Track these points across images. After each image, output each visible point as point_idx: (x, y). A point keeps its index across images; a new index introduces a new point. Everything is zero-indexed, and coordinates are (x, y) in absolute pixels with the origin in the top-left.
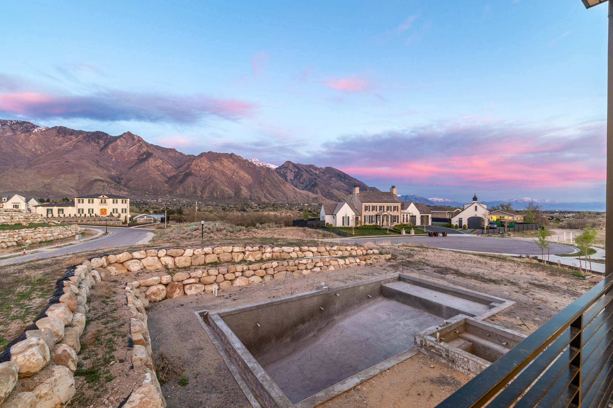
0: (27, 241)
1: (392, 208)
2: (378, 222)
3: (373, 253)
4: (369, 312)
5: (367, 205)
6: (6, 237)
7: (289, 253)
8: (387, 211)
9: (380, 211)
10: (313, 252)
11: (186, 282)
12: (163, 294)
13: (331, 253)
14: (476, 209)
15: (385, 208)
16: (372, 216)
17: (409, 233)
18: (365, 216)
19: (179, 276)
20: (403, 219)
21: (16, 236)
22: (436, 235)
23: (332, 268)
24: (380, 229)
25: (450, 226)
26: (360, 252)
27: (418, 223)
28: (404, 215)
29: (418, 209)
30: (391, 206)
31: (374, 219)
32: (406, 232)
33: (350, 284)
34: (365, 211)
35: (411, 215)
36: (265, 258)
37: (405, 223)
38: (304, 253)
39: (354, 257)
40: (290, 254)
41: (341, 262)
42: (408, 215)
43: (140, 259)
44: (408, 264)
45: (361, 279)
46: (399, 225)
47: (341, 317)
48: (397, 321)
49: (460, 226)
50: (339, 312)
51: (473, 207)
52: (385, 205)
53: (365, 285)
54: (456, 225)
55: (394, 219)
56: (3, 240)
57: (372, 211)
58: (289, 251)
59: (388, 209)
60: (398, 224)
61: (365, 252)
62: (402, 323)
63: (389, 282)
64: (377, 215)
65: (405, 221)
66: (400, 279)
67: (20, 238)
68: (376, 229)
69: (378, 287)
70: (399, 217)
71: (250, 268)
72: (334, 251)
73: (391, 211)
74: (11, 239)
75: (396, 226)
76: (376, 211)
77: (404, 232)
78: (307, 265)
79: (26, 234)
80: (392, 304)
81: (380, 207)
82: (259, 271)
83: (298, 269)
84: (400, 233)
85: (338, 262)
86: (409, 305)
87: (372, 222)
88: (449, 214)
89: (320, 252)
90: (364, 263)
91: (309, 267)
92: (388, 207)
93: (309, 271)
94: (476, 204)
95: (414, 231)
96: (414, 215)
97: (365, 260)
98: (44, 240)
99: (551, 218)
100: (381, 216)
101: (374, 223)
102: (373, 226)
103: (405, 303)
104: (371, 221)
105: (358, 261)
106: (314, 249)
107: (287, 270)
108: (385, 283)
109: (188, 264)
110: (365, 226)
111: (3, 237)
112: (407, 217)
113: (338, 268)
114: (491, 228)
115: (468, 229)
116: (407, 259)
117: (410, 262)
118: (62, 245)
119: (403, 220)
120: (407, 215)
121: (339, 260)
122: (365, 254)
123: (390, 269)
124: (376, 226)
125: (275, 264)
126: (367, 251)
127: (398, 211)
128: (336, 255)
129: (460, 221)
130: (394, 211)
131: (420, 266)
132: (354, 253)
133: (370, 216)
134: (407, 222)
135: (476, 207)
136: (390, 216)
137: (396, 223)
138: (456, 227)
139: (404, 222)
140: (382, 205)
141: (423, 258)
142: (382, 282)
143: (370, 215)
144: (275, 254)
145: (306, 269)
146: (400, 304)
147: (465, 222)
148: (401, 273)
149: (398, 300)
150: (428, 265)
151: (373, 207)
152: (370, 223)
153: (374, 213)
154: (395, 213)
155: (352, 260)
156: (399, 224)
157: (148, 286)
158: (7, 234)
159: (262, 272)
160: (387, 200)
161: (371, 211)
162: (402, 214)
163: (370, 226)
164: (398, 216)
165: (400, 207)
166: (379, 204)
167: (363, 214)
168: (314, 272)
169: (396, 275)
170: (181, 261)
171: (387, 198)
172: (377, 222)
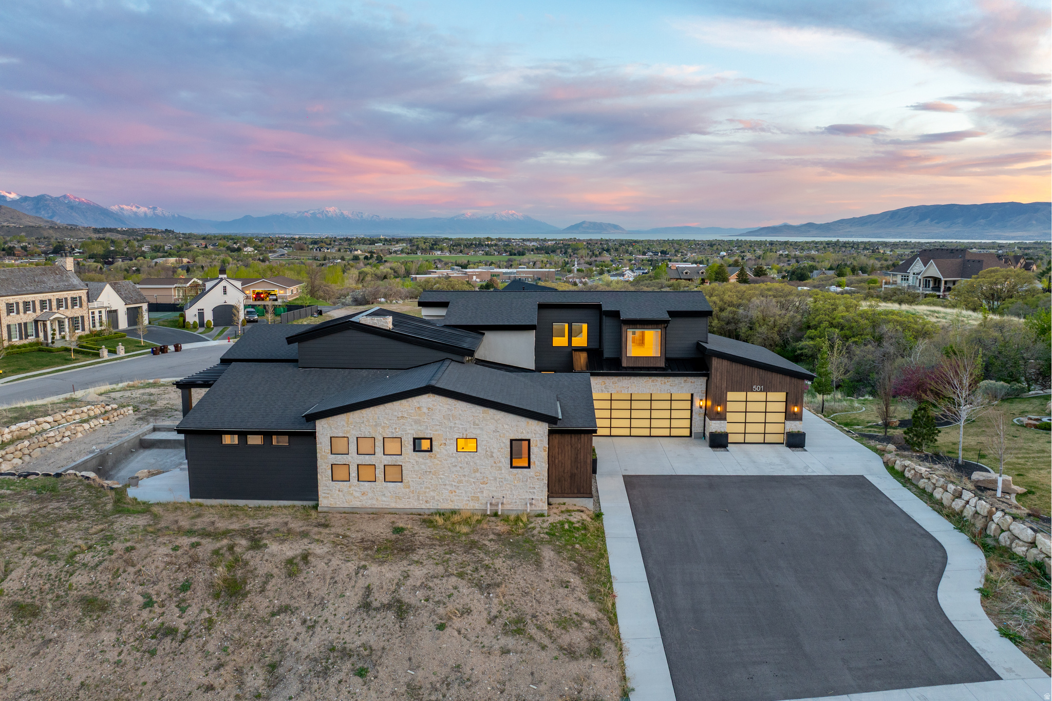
1: (69, 301)
2: (41, 335)
3: (112, 409)
4: (138, 462)
5: (11, 302)
7: (26, 429)
8: (58, 309)
9: (42, 310)
10: (48, 423)
13: (68, 420)
14: (225, 292)
15: (54, 303)
16: (25, 324)
17: (115, 352)
18: (9, 326)
20: (93, 320)
22: (163, 350)
23: (80, 435)
24: (50, 351)
25: (184, 325)
26: (98, 411)
27: (123, 324)
28: (93, 313)
29: (120, 295)
30: (66, 299)
31: (31, 330)
32: (109, 351)
33: (115, 443)
34: (8, 314)
35: (108, 309)
36: (6, 441)
37: (98, 328)
38: (40, 426)
39: (96, 417)
40: (28, 430)
41: (86, 426)
42: (103, 311)
44: (156, 414)
45: (121, 437)
46: (87, 336)
47: (115, 471)
48: (165, 461)
49: (202, 324)
50: (112, 469)
51: (220, 288)
52: (54, 296)
53: (128, 442)
54: (195, 322)
55: (75, 322)
57: (25, 313)
58: (26, 427)
59: (59, 306)
60: (83, 333)
61: (103, 410)
62: (168, 461)
63: (146, 434)
64: (36, 322)
65: (97, 324)
66: (155, 429)
68: (40, 350)
69: (138, 441)
70: (86, 319)
71: (9, 452)
72: (70, 415)
73: (67, 308)
75: (80, 338)
76: (34, 311)
77: (105, 353)
78: (56, 437)
80: (154, 451)
81: (43, 302)
82: (17, 452)
83: (49, 444)
84: (97, 355)
85: (83, 427)
86: (169, 448)
87: (27, 336)
88: (179, 291)
89: (56, 421)
90: (108, 422)
91: (58, 438)
92: (59, 301)
93: (60, 442)
94: (224, 283)
95: (123, 347)
96: (112, 309)
97: (108, 419)
99: (369, 255)
100: (48, 323)
101: (32, 339)
102: (31, 345)
103: (165, 448)
104: (23, 333)
105: (101, 421)
106: (50, 419)
107: (39, 447)
108: (143, 436)
110: (12, 347)
112: (100, 316)
113: (85, 434)
114: (249, 321)
115: (215, 328)
116: (152, 408)
117: (156, 411)
119: (94, 324)
120: (100, 312)
121: (83, 425)
122: (103, 412)
123: (141, 422)
124: (37, 343)
126: (104, 408)
127: (81, 306)
128: (74, 420)
129: (201, 314)
130: (73, 308)
131: (169, 413)
132: (92, 414)
133: (20, 324)
134: (101, 324)
135: (225, 288)
136: (67, 320)
137: (79, 332)
138: (194, 326)
139: (94, 326)
140: (46, 298)
141: (168, 404)
142: (141, 436)
143: (20, 321)
144: (15, 433)
145: (56, 441)
146: (161, 450)
147: (209, 317)
148: (155, 424)
149: (159, 448)
150: (176, 410)
151: (26, 304)
152: (21, 338)
153: (29, 317)
154: (77, 312)
155: (96, 422)
156: (87, 332)
159: (19, 454)
160: (55, 285)
161: (22, 314)
162: (90, 311)
163: (24, 346)
164: (83, 317)
165: (84, 298)
166: (38, 297)
167: (3, 321)
168: (65, 442)
169: (151, 426)
171: (56, 281)
172: (37, 335)
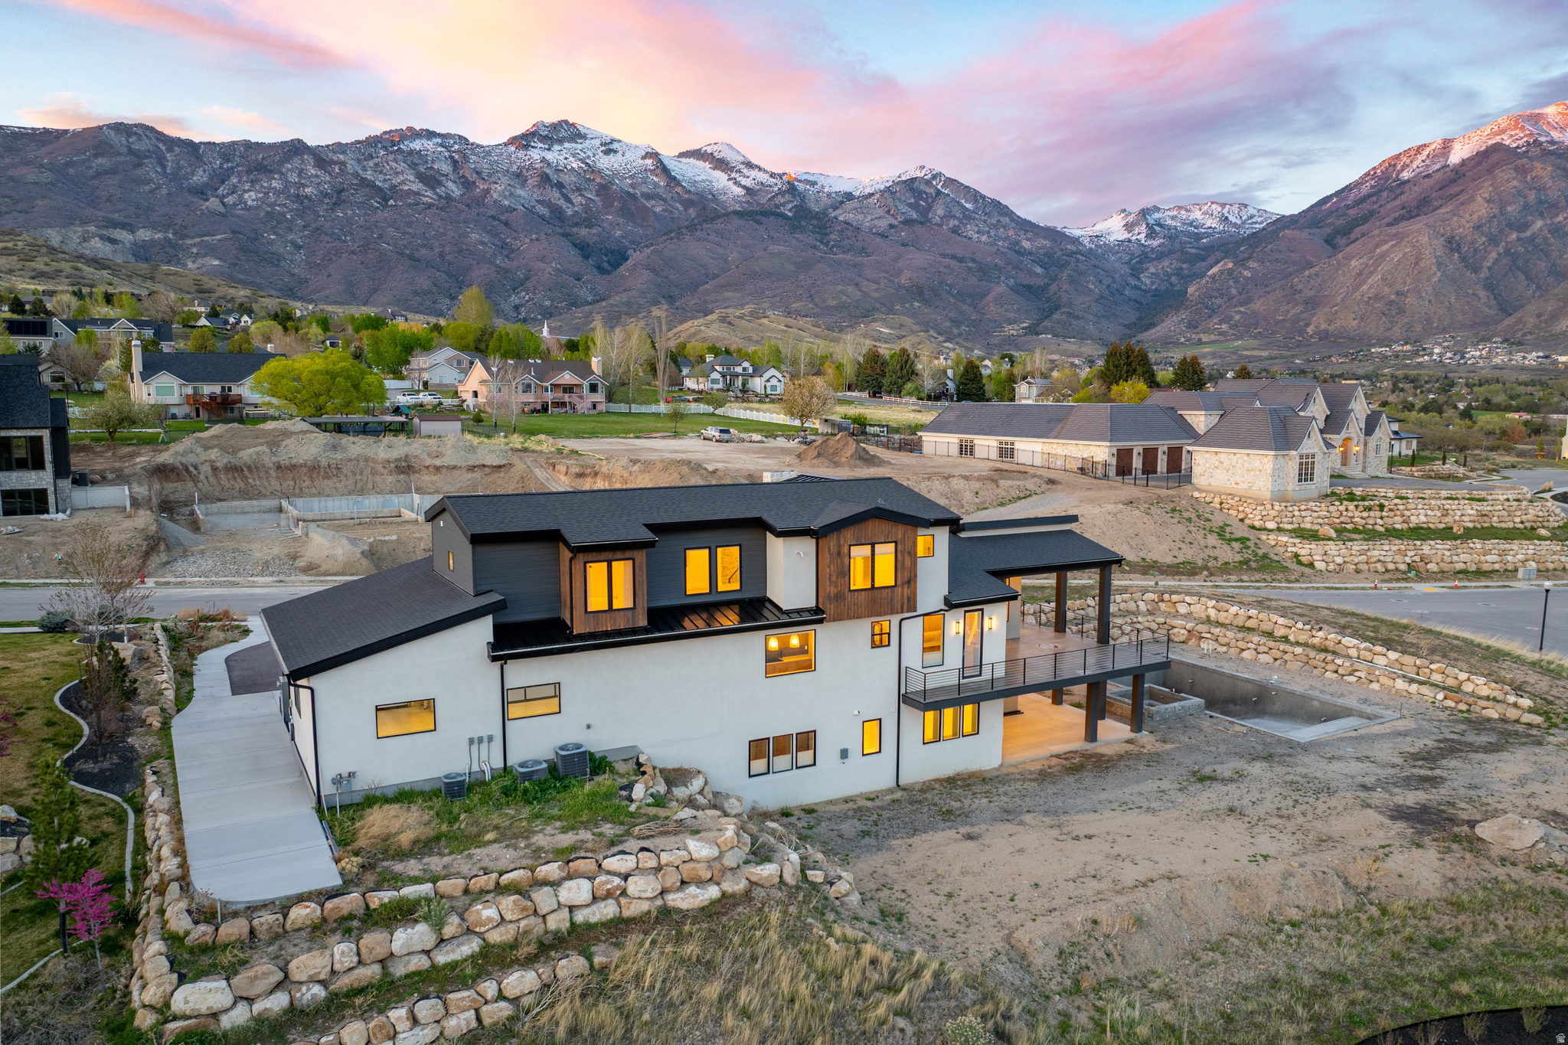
0: (1429, 566)
6: (1389, 553)
11: (1203, 635)
12: (1182, 638)
19: (1201, 628)
21: (1412, 553)
43: (1189, 604)
56: (1382, 558)
67: (1417, 559)
74: (1398, 558)
79: (1434, 551)
91: (1341, 671)
98: (1473, 568)
109: (1227, 622)
111: (1384, 553)
118: (1473, 584)
125: (1299, 650)
144: (1327, 642)
157: (1173, 627)
158: (1394, 548)
170: (1223, 617)
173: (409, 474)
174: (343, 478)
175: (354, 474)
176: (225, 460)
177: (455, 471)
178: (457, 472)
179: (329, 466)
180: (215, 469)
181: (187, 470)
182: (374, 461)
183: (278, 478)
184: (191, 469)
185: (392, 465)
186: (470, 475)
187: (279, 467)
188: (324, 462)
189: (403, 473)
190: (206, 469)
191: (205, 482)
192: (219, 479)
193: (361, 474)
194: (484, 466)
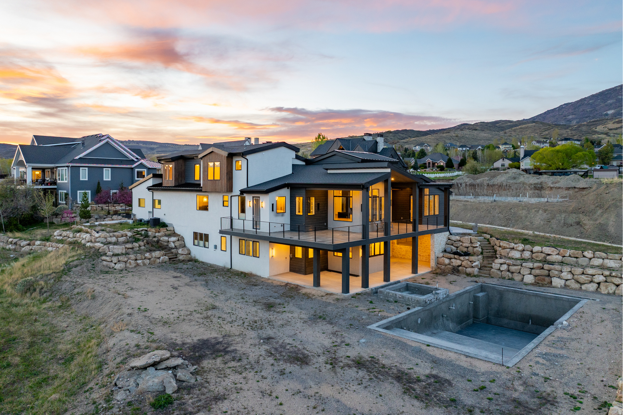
173: (541, 190)
174: (511, 191)
175: (517, 189)
176: (470, 182)
177: (559, 190)
178: (560, 190)
179: (506, 185)
180: (466, 185)
181: (458, 185)
182: (526, 184)
183: (487, 189)
184: (459, 185)
185: (533, 186)
186: (567, 192)
187: (488, 185)
188: (504, 184)
189: (537, 190)
190: (464, 185)
191: (462, 190)
192: (466, 189)
193: (520, 189)
194: (575, 188)
